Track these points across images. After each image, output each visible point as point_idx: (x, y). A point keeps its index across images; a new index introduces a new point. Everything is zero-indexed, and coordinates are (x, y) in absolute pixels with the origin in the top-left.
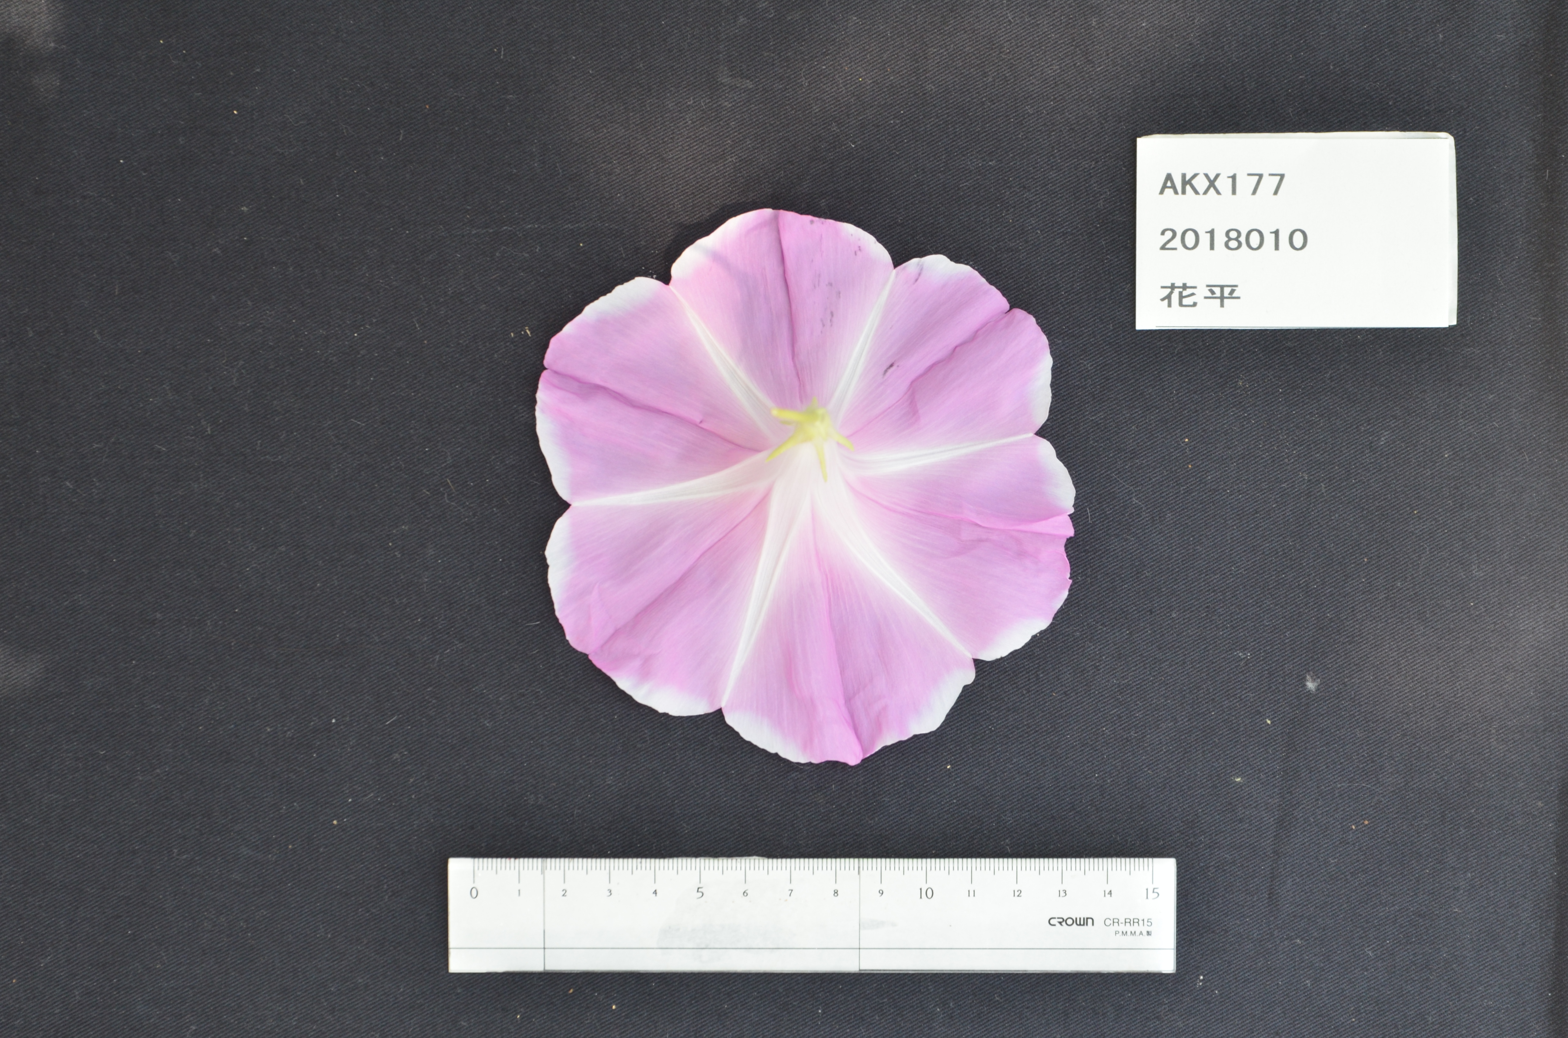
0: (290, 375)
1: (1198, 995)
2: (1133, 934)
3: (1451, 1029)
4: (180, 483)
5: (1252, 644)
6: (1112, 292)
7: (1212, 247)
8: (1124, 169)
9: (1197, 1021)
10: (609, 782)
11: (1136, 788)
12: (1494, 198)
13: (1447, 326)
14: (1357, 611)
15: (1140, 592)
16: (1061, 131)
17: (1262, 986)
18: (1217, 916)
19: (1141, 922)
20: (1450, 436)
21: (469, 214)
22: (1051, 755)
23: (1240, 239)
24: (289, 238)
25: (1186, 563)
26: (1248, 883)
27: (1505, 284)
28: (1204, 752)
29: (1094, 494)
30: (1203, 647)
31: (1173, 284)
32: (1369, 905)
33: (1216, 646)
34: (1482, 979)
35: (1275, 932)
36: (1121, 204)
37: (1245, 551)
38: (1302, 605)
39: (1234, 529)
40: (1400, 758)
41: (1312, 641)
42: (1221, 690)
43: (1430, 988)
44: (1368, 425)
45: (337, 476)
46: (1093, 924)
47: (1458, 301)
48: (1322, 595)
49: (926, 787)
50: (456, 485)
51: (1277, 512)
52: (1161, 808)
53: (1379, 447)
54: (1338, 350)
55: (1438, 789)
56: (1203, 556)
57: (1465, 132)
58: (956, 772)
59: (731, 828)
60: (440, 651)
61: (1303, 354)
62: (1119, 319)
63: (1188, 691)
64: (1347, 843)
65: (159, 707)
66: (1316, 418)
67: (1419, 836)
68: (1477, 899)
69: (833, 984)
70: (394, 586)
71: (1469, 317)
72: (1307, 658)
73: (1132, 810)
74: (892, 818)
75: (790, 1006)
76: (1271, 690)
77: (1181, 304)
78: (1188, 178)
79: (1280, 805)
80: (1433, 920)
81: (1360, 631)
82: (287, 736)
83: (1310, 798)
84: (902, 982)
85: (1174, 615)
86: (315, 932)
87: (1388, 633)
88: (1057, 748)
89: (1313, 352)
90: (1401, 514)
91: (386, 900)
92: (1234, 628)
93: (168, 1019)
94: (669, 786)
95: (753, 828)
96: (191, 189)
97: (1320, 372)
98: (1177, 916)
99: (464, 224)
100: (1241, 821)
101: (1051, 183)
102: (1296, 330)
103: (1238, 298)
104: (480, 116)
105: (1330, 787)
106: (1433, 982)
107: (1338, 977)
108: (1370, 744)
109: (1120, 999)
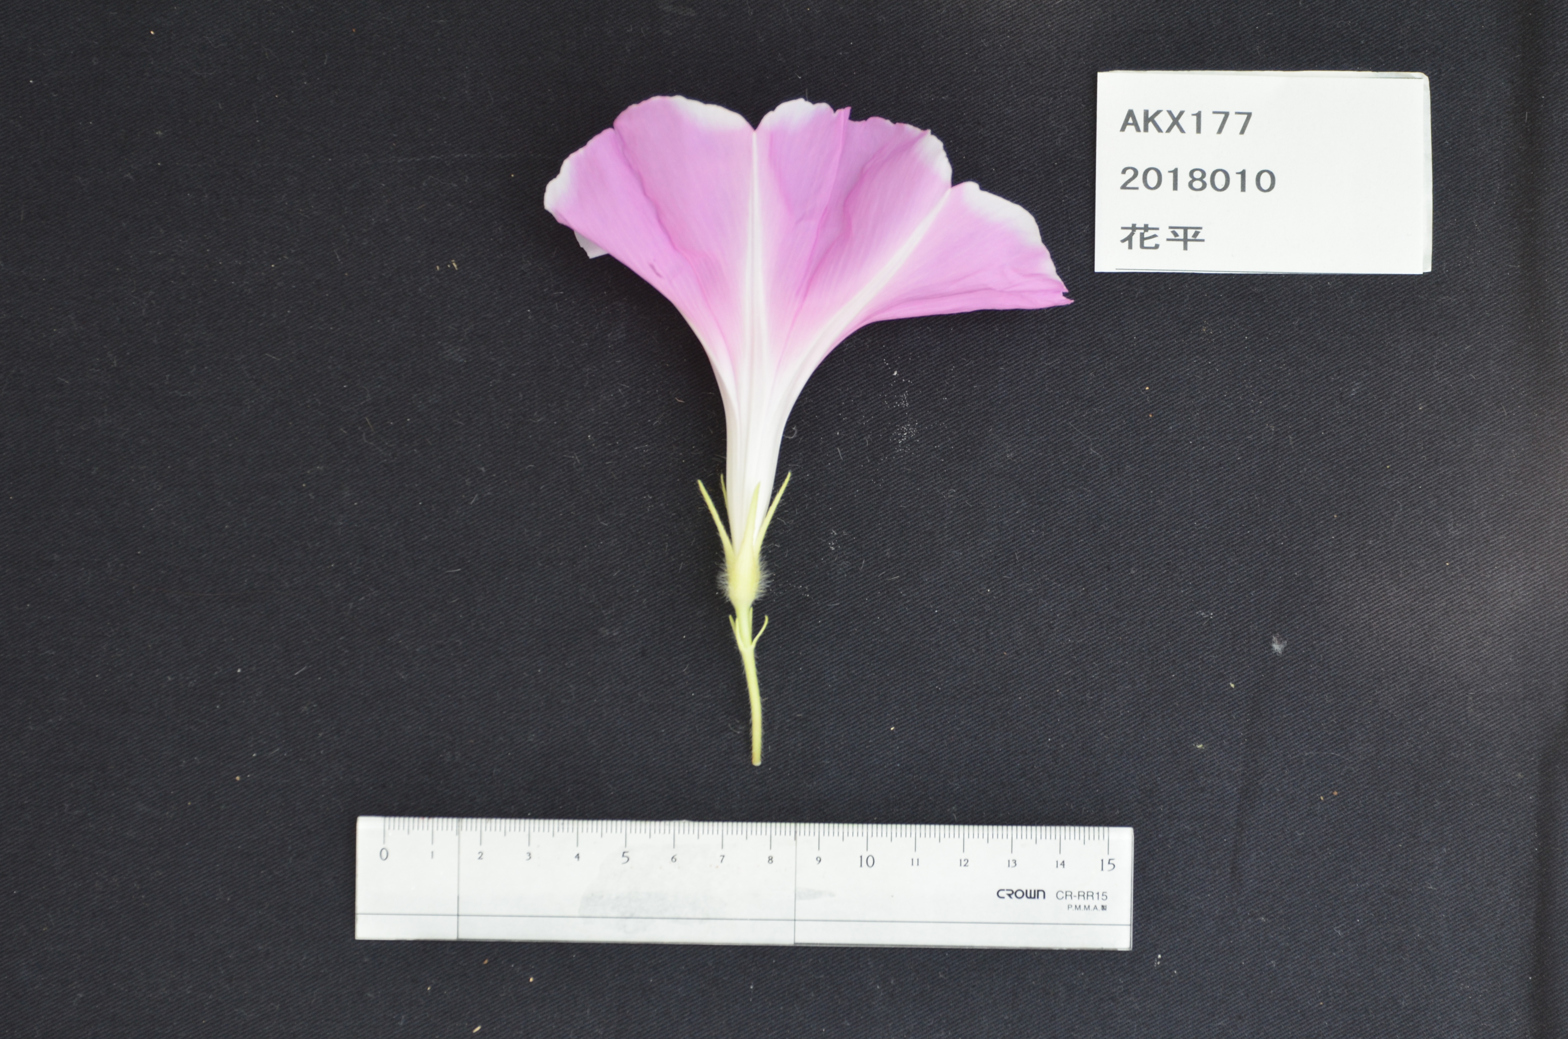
0: (202, 307)
1: (1155, 975)
2: (1087, 908)
3: (1425, 1014)
4: (82, 418)
5: (1215, 603)
6: (1070, 232)
7: (1175, 187)
8: (1084, 106)
9: (1155, 1003)
10: (531, 740)
11: (1092, 754)
12: (1470, 141)
13: (1422, 273)
14: (1326, 570)
15: (1097, 547)
16: (1018, 65)
17: (1224, 966)
18: (1176, 891)
19: (1095, 896)
20: (1424, 388)
21: (395, 142)
22: (1001, 718)
23: (1204, 179)
24: (205, 164)
25: (1146, 517)
26: (1210, 857)
27: (1482, 231)
28: (1163, 716)
29: (1049, 444)
30: (1163, 606)
31: (1134, 225)
32: (1338, 881)
33: (1177, 605)
34: (1458, 961)
35: (1238, 909)
36: (1080, 142)
37: (1208, 505)
38: (1268, 563)
39: (1197, 482)
40: (1371, 725)
41: (1278, 601)
42: (1183, 651)
43: (1403, 971)
44: (1338, 375)
45: (249, 413)
46: (1044, 897)
47: (1433, 248)
48: (1289, 552)
49: (867, 749)
50: (375, 424)
51: (1242, 465)
52: (1118, 775)
53: (1350, 398)
54: (1307, 297)
55: (1411, 759)
56: (1163, 510)
57: (1440, 73)
58: (900, 734)
59: (661, 790)
60: (354, 598)
61: (1270, 300)
62: (1077, 261)
63: (1147, 652)
64: (1315, 815)
65: (53, 653)
66: (1284, 367)
67: (1392, 809)
68: (1453, 876)
69: (766, 958)
70: (307, 529)
71: (1445, 264)
72: (1273, 618)
73: (1086, 777)
74: (831, 782)
75: (720, 981)
76: (1234, 652)
77: (1142, 246)
78: (1150, 115)
79: (1244, 774)
80: (1406, 898)
81: (1330, 590)
82: (189, 686)
83: (1276, 767)
84: (839, 958)
85: (1133, 572)
86: (213, 895)
87: (1359, 594)
88: (1007, 710)
89: (1281, 299)
90: (1373, 469)
91: (290, 862)
92: (1196, 586)
93: (54, 986)
94: (595, 744)
95: (684, 791)
96: (104, 112)
97: (1288, 319)
98: (1134, 890)
99: (389, 153)
100: (1203, 790)
101: (1007, 119)
102: (1262, 275)
103: (1203, 240)
104: (410, 41)
105: (1298, 755)
106: (1406, 963)
107: (1305, 957)
108: (1340, 710)
109: (1072, 979)
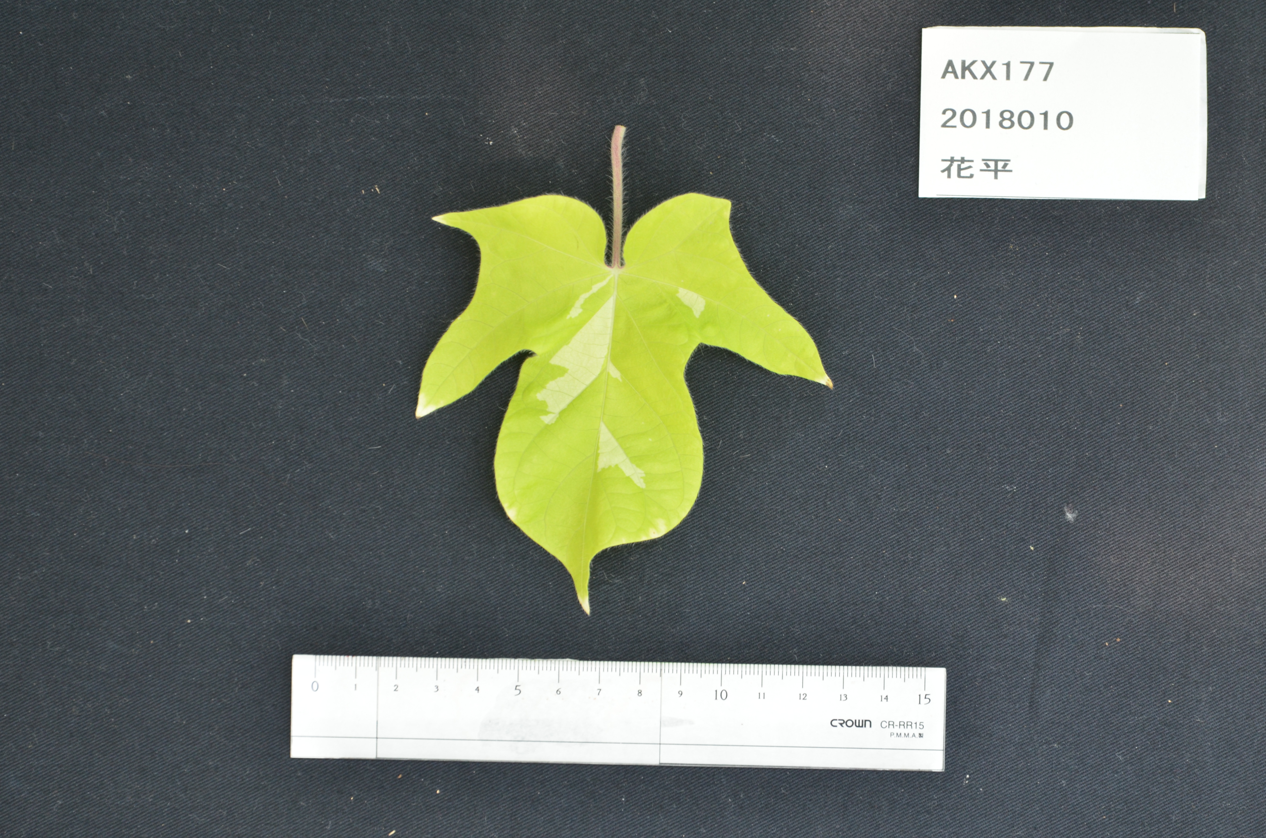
0: (164, 224)
1: (964, 792)
2: (907, 735)
3: (1192, 827)
4: (63, 317)
5: (1018, 479)
6: (898, 164)
7: (988, 126)
8: (911, 56)
9: (963, 815)
10: (439, 590)
11: (912, 605)
12: (1240, 87)
13: (1196, 199)
14: (1113, 451)
15: (918, 430)
16: (855, 22)
17: (1023, 785)
18: (983, 721)
19: (914, 725)
20: (1198, 297)
21: (327, 86)
22: (836, 574)
23: (1012, 119)
24: (167, 103)
25: (961, 405)
26: (1011, 692)
27: (1249, 163)
28: (973, 573)
29: (878, 343)
30: (974, 480)
31: (952, 158)
32: (1120, 714)
33: (986, 480)
34: (1221, 783)
35: (1035, 737)
36: (908, 87)
37: (1013, 396)
38: (1064, 445)
39: (1003, 376)
40: (1149, 583)
41: (1071, 477)
42: (990, 519)
43: (1174, 790)
44: (1125, 286)
45: (204, 314)
46: (871, 726)
47: (1207, 178)
48: (1081, 436)
49: (723, 600)
50: (310, 323)
51: (1042, 362)
52: (934, 623)
53: (1135, 305)
54: (1099, 219)
55: (1183, 612)
56: (975, 400)
57: (1215, 29)
58: (750, 588)
59: (548, 633)
60: (291, 470)
61: (1067, 222)
62: (904, 188)
63: (960, 519)
64: (1101, 659)
65: (38, 515)
66: (1079, 279)
67: (1166, 653)
68: (1217, 711)
69: (636, 775)
70: (252, 412)
71: (1217, 192)
72: (1067, 492)
73: (908, 625)
74: (692, 627)
75: (597, 794)
76: (1034, 520)
77: (959, 176)
78: (967, 64)
79: (1041, 623)
80: (1177, 729)
81: (1115, 468)
82: (152, 543)
83: (1068, 617)
84: (697, 775)
85: (949, 452)
86: (171, 718)
87: (1140, 472)
88: (842, 568)
89: (1077, 221)
90: (1154, 366)
91: (237, 691)
92: (1002, 464)
93: (38, 794)
94: (493, 594)
95: (567, 634)
96: (82, 59)
97: (1083, 238)
98: (947, 721)
99: (323, 94)
100: (1006, 636)
101: (845, 67)
102: (1061, 200)
103: (1011, 171)
105: (1087, 608)
106: (1176, 784)
107: (1091, 778)
108: (1123, 570)
109: (894, 794)
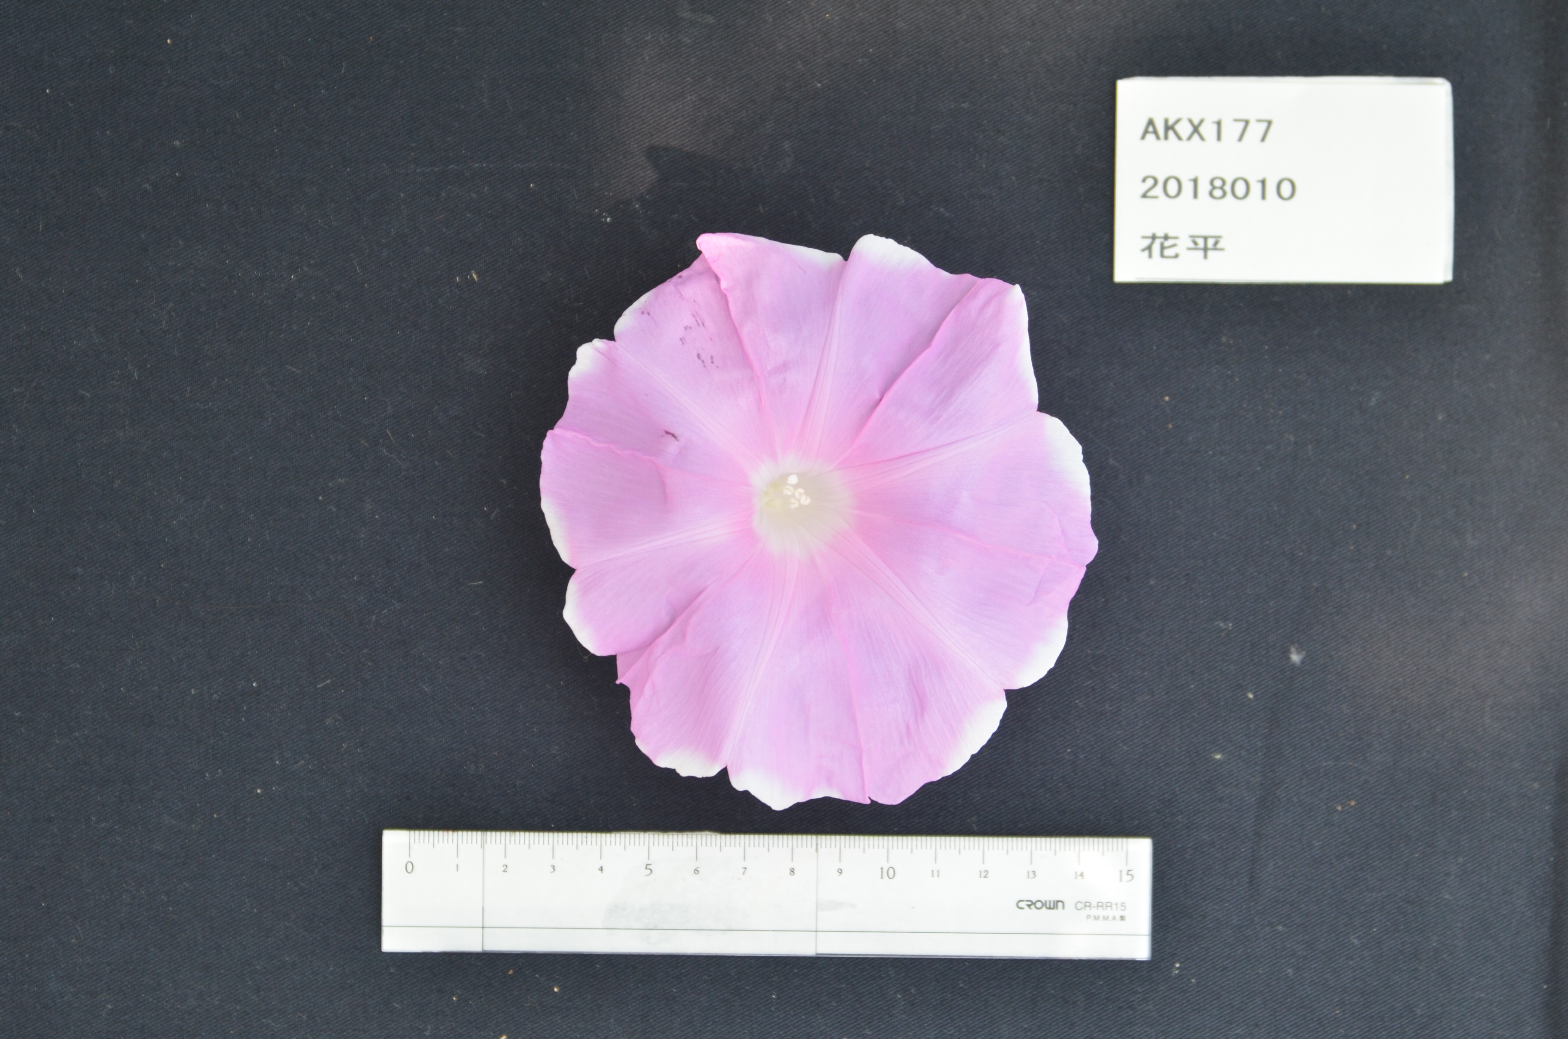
0: (222, 319)
1: (1173, 984)
2: (1106, 918)
3: (1441, 1022)
4: (104, 431)
5: (1234, 614)
6: (1090, 242)
7: (1195, 195)
8: (1104, 113)
9: (1173, 1011)
10: (553, 752)
11: (1111, 765)
12: (1492, 148)
14: (1345, 580)
15: (1116, 557)
16: (1038, 72)
17: (1241, 975)
18: (1195, 900)
19: (1114, 906)
20: (1444, 397)
21: (413, 152)
23: (1224, 188)
24: (223, 174)
25: (1166, 528)
26: (1227, 866)
27: (1503, 239)
28: (1182, 727)
30: (1182, 616)
31: (1154, 235)
32: (1355, 890)
33: (1196, 615)
34: (1474, 970)
35: (1256, 918)
36: (1100, 150)
37: (1227, 516)
38: (1287, 573)
39: (1216, 493)
40: (1389, 736)
41: (1297, 612)
42: (1201, 662)
43: (1419, 979)
44: (1358, 385)
45: (270, 425)
47: (1454, 256)
48: (1308, 563)
50: (396, 436)
51: (1261, 475)
52: (1137, 786)
53: (1369, 408)
54: (1327, 306)
55: (1429, 769)
56: (1183, 521)
57: (1463, 78)
60: (377, 611)
61: (1290, 309)
62: (1096, 271)
63: (1166, 663)
64: (1332, 825)
65: (78, 666)
66: (1304, 377)
67: (1409, 819)
68: (1469, 886)
69: (787, 968)
70: (329, 542)
71: (1466, 273)
72: (1292, 629)
73: (1105, 787)
75: (742, 991)
76: (1253, 663)
77: (1162, 256)
78: (1170, 123)
79: (1262, 784)
80: (1422, 907)
81: (1348, 601)
82: (213, 699)
83: (1294, 777)
84: (860, 967)
85: (1152, 583)
86: (240, 906)
87: (1378, 604)
89: (1301, 308)
90: (1392, 479)
91: (316, 874)
92: (1215, 597)
93: (83, 997)
97: (1308, 329)
98: (1153, 900)
99: (408, 162)
100: (1221, 800)
101: (1026, 126)
103: (1223, 249)
104: (427, 49)
105: (1315, 766)
106: (1421, 972)
107: (1321, 966)
108: (1358, 721)
109: (1091, 988)
